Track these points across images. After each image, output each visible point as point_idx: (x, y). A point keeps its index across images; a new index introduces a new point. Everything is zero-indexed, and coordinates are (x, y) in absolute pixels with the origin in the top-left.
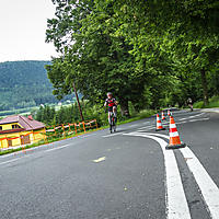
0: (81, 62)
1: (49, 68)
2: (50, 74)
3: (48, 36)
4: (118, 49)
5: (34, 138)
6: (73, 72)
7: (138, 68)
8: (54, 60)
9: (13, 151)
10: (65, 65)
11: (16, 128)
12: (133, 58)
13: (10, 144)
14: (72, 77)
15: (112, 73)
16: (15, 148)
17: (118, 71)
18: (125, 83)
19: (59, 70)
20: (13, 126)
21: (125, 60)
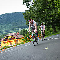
0: (37, 12)
1: (24, 14)
2: (25, 17)
3: (24, 2)
4: (51, 6)
5: (20, 41)
6: (34, 15)
7: (59, 13)
8: (26, 11)
9: (12, 46)
10: (30, 13)
11: (13, 38)
12: (57, 9)
13: (11, 44)
14: (33, 17)
15: (49, 15)
17: (51, 14)
18: (54, 19)
19: (28, 15)
20: (12, 37)
21: (54, 10)
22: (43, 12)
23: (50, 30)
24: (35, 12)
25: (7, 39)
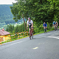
0: (26, 5)
1: (11, 8)
2: (12, 10)
5: (5, 39)
6: (22, 9)
7: (52, 7)
8: (14, 4)
10: (19, 6)
12: (49, 3)
14: (22, 12)
15: (40, 10)
17: (42, 8)
18: (45, 14)
19: (16, 8)
21: (46, 4)
22: (33, 6)
23: (41, 26)
24: (24, 6)
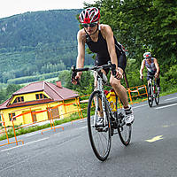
6: (113, 23)
9: (39, 128)
10: (103, 14)
11: (42, 99)
13: (34, 120)
16: (40, 124)
17: (175, 18)
20: (37, 95)
22: (146, 12)
25: (19, 103)
